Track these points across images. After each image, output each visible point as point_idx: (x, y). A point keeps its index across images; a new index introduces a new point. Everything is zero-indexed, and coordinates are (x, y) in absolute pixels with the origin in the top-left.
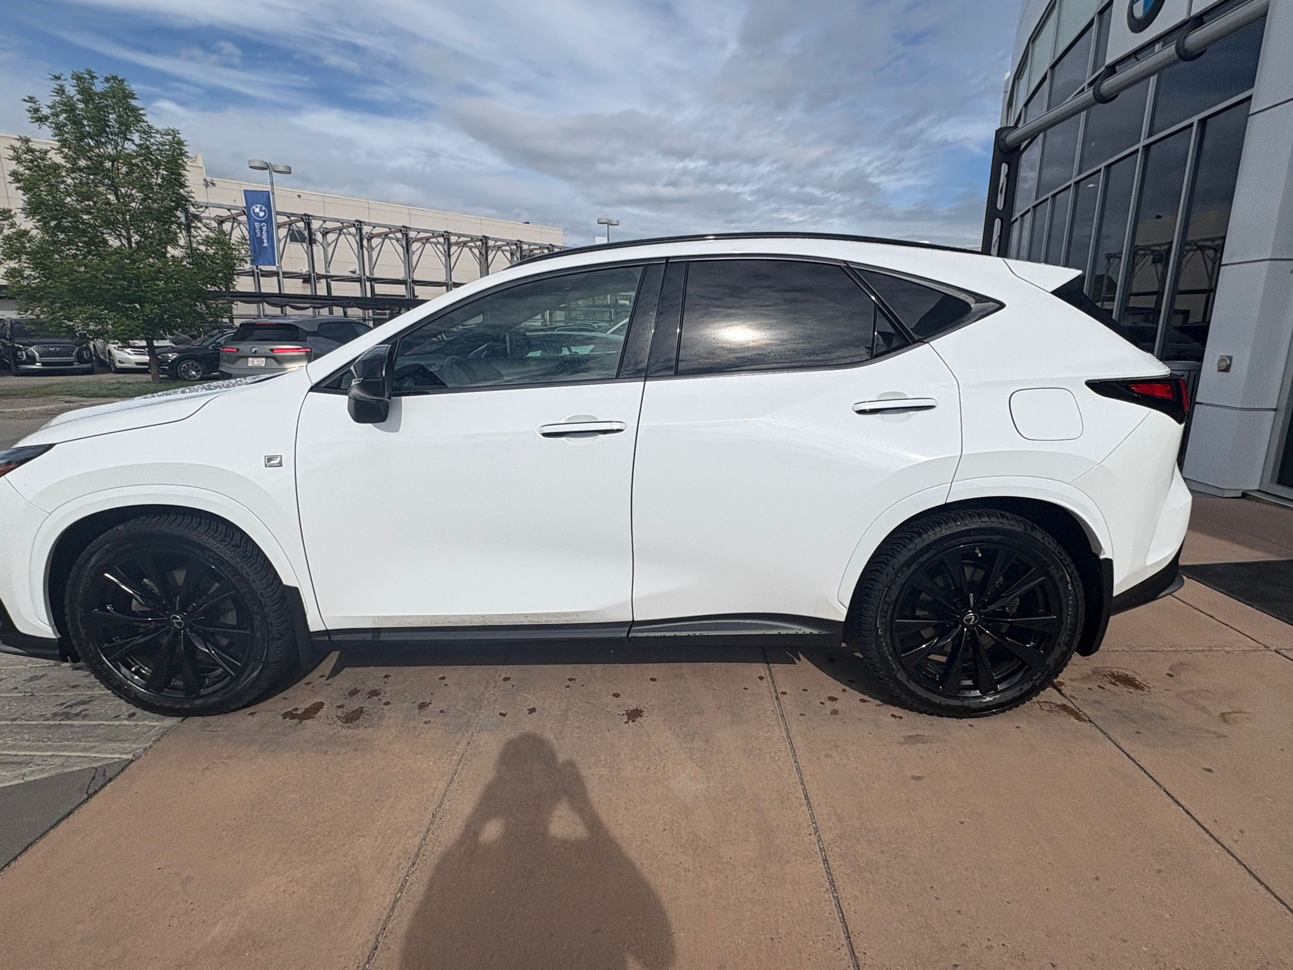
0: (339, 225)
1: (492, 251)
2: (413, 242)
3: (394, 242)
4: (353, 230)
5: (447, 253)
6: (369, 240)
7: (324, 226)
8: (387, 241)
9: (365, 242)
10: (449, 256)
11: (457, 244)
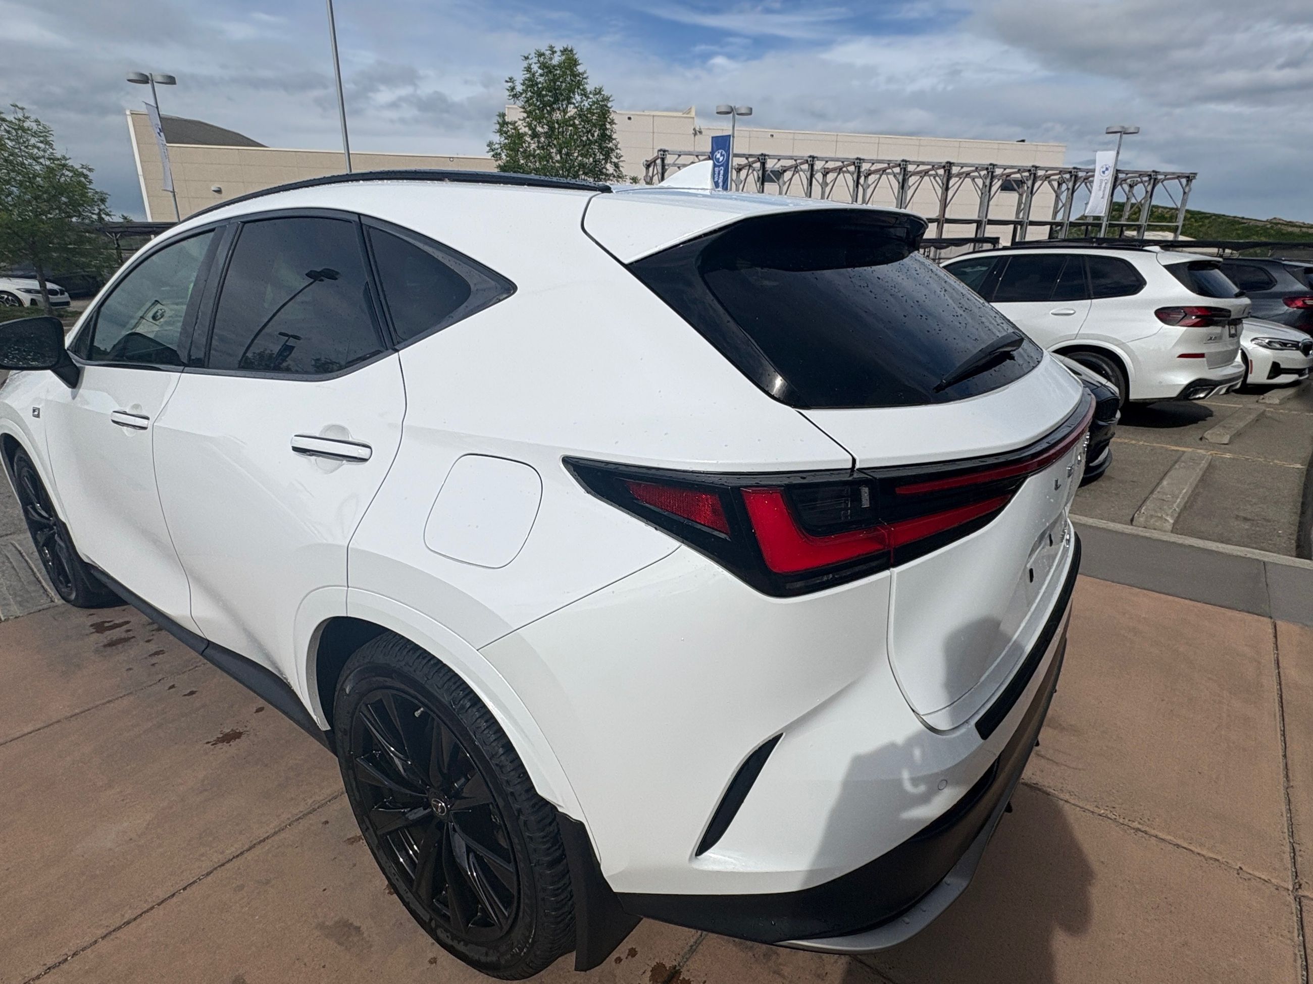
0: (840, 164)
1: (999, 180)
2: (911, 176)
3: (891, 177)
4: (852, 168)
5: (945, 186)
6: (866, 177)
7: (826, 166)
8: (884, 176)
9: (862, 180)
10: (947, 189)
11: (959, 175)
